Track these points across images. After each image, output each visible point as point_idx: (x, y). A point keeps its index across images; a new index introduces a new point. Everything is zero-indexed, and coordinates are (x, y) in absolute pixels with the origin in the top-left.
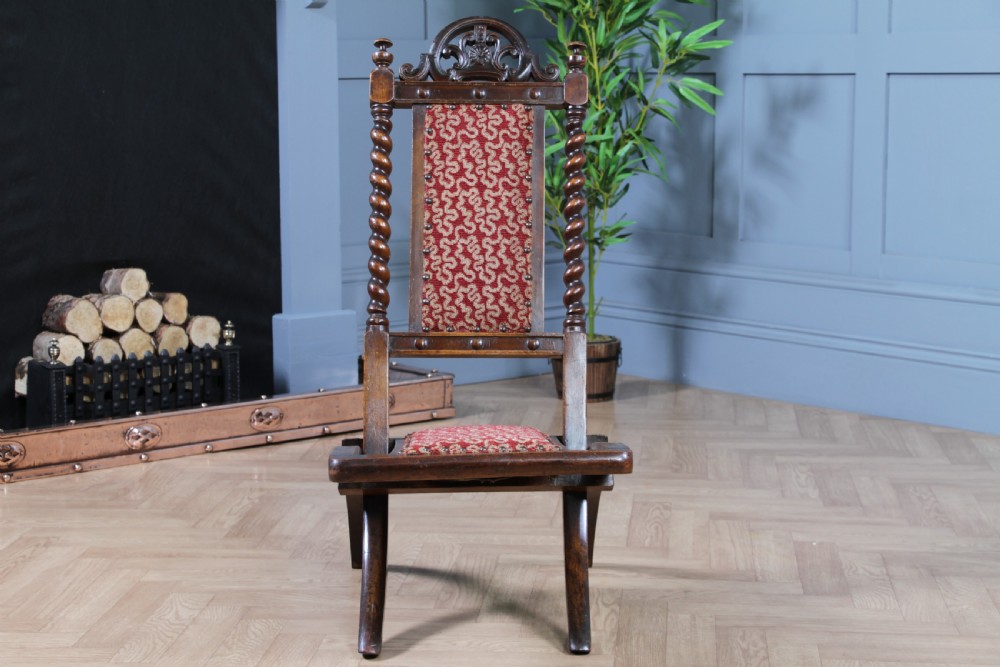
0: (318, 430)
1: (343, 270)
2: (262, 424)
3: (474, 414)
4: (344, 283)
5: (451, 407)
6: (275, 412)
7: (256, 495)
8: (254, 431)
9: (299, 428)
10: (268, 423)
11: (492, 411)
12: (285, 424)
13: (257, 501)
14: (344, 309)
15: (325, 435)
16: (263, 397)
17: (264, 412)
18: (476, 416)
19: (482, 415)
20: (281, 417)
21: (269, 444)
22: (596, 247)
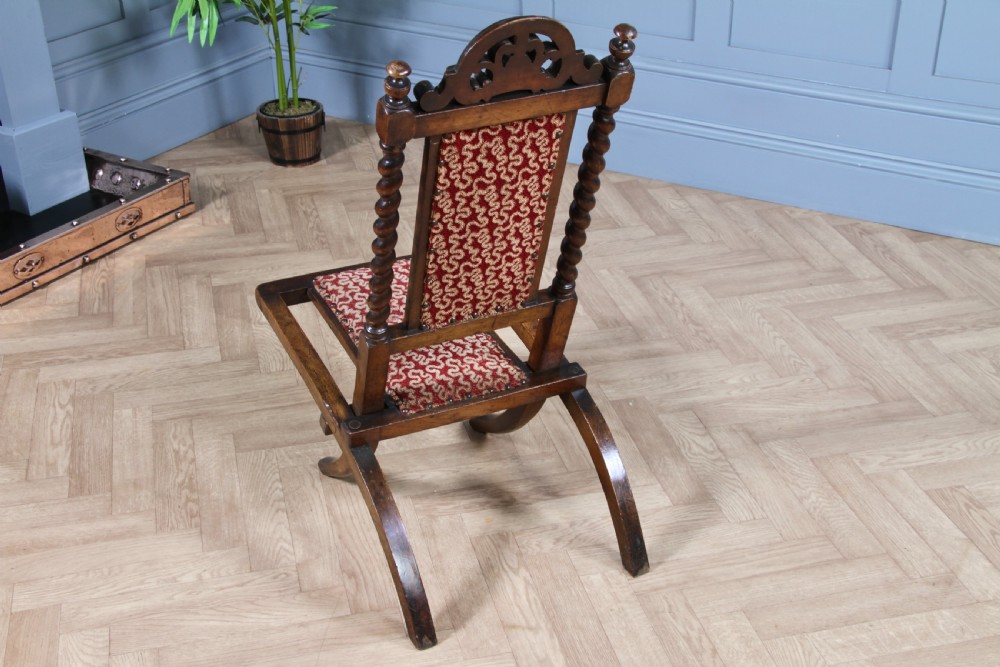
0: (78, 262)
1: (53, 66)
2: (26, 273)
3: (209, 202)
4: (56, 79)
5: (191, 203)
6: (35, 258)
7: (65, 395)
8: (18, 282)
9: (61, 264)
10: (31, 270)
11: (223, 194)
12: (48, 265)
13: (70, 408)
14: (62, 110)
15: (85, 264)
16: (22, 246)
17: (25, 261)
18: (212, 205)
19: (218, 202)
20: (43, 260)
21: (35, 289)
22: (296, 29)
